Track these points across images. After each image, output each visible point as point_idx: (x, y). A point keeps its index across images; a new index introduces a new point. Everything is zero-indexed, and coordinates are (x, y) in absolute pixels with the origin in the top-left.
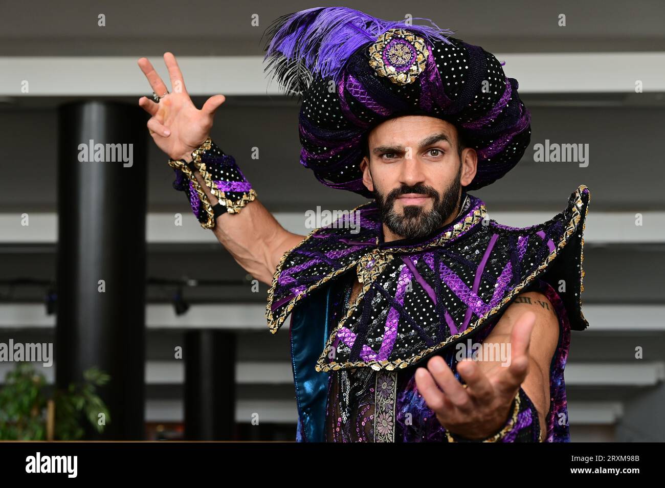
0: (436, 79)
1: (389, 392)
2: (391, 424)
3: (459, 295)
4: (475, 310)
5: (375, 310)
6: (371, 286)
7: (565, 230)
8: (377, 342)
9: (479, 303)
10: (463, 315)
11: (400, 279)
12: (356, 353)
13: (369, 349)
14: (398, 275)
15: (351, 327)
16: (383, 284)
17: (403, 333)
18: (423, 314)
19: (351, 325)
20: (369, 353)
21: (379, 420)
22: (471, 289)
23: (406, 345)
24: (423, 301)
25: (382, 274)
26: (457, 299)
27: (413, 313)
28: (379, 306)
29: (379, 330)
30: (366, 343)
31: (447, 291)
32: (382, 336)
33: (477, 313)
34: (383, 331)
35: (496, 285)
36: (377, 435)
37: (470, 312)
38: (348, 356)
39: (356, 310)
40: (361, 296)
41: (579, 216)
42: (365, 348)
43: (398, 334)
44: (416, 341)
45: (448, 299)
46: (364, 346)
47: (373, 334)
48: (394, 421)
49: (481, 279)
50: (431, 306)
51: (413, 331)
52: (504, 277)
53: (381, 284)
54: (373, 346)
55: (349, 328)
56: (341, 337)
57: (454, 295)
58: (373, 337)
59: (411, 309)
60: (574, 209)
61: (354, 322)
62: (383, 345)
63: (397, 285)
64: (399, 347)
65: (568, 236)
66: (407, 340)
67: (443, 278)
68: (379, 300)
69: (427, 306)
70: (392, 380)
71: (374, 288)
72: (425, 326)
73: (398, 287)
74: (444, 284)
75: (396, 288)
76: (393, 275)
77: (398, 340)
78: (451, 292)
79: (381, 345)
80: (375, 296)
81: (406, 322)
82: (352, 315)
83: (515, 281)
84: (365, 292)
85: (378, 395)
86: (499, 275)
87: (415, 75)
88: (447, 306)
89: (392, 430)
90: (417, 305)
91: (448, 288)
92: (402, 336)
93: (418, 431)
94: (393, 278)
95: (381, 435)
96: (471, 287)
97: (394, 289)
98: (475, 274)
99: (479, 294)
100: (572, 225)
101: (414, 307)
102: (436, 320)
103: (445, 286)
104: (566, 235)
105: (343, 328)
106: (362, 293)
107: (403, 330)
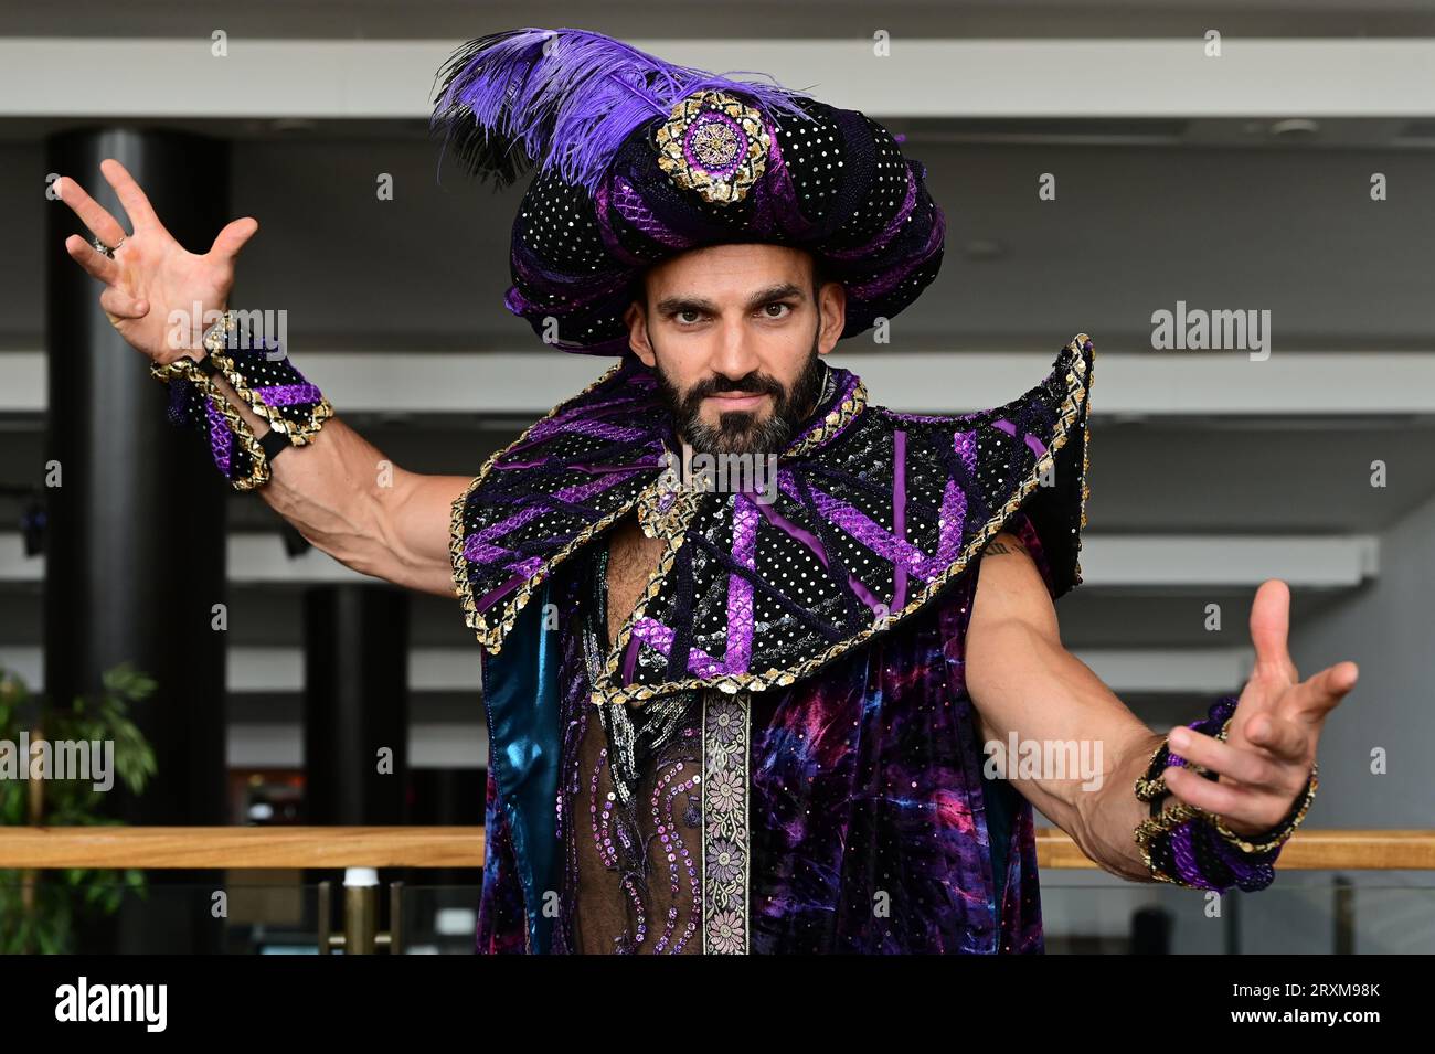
0: (786, 188)
1: (736, 731)
2: (741, 791)
3: (872, 545)
4: (911, 569)
5: (700, 582)
6: (685, 537)
7: (1059, 416)
8: (716, 641)
9: (917, 557)
10: (890, 580)
11: (735, 521)
12: (678, 665)
13: (702, 654)
14: (729, 516)
15: (659, 616)
16: (705, 533)
17: (767, 620)
18: (803, 583)
19: (658, 613)
20: (705, 663)
21: (713, 785)
22: (892, 532)
23: (780, 643)
24: (798, 559)
25: (698, 515)
26: (868, 552)
27: (782, 583)
28: (705, 573)
29: (715, 619)
30: (695, 644)
31: (844, 538)
32: (724, 629)
33: (917, 574)
34: (724, 621)
35: (941, 523)
36: (710, 813)
37: (900, 573)
38: (663, 670)
39: (665, 583)
40: (670, 556)
41: (1082, 389)
42: (697, 655)
43: (756, 623)
44: (800, 634)
45: (849, 555)
46: (692, 649)
47: (703, 626)
48: (747, 785)
49: (906, 515)
50: (816, 568)
51: (787, 616)
52: (950, 507)
53: (701, 533)
54: (708, 649)
55: (657, 618)
56: (644, 637)
57: (859, 545)
58: (707, 632)
59: (775, 575)
60: (1070, 377)
61: (663, 606)
62: (730, 645)
63: (731, 532)
64: (764, 648)
65: (1068, 426)
66: (777, 632)
67: (828, 515)
68: (703, 563)
69: (807, 567)
70: (741, 709)
71: (689, 540)
72: (810, 605)
73: (734, 537)
74: (834, 526)
75: (732, 539)
76: (719, 515)
77: (758, 636)
78: (850, 539)
79: (725, 647)
80: (695, 556)
81: (769, 599)
82: (660, 594)
83: (976, 513)
84: (675, 549)
85: (710, 738)
86: (939, 504)
87: (746, 185)
88: (850, 566)
89: (744, 802)
90: (786, 567)
91: (842, 532)
92: (765, 627)
93: (798, 801)
94: (720, 521)
95: (718, 813)
96: (889, 528)
97: (728, 541)
98: (892, 504)
99: (910, 539)
100: (1072, 406)
101: (780, 571)
102: (830, 593)
103: (837, 530)
104: (1065, 424)
105: (646, 618)
106: (669, 552)
107: (766, 615)
